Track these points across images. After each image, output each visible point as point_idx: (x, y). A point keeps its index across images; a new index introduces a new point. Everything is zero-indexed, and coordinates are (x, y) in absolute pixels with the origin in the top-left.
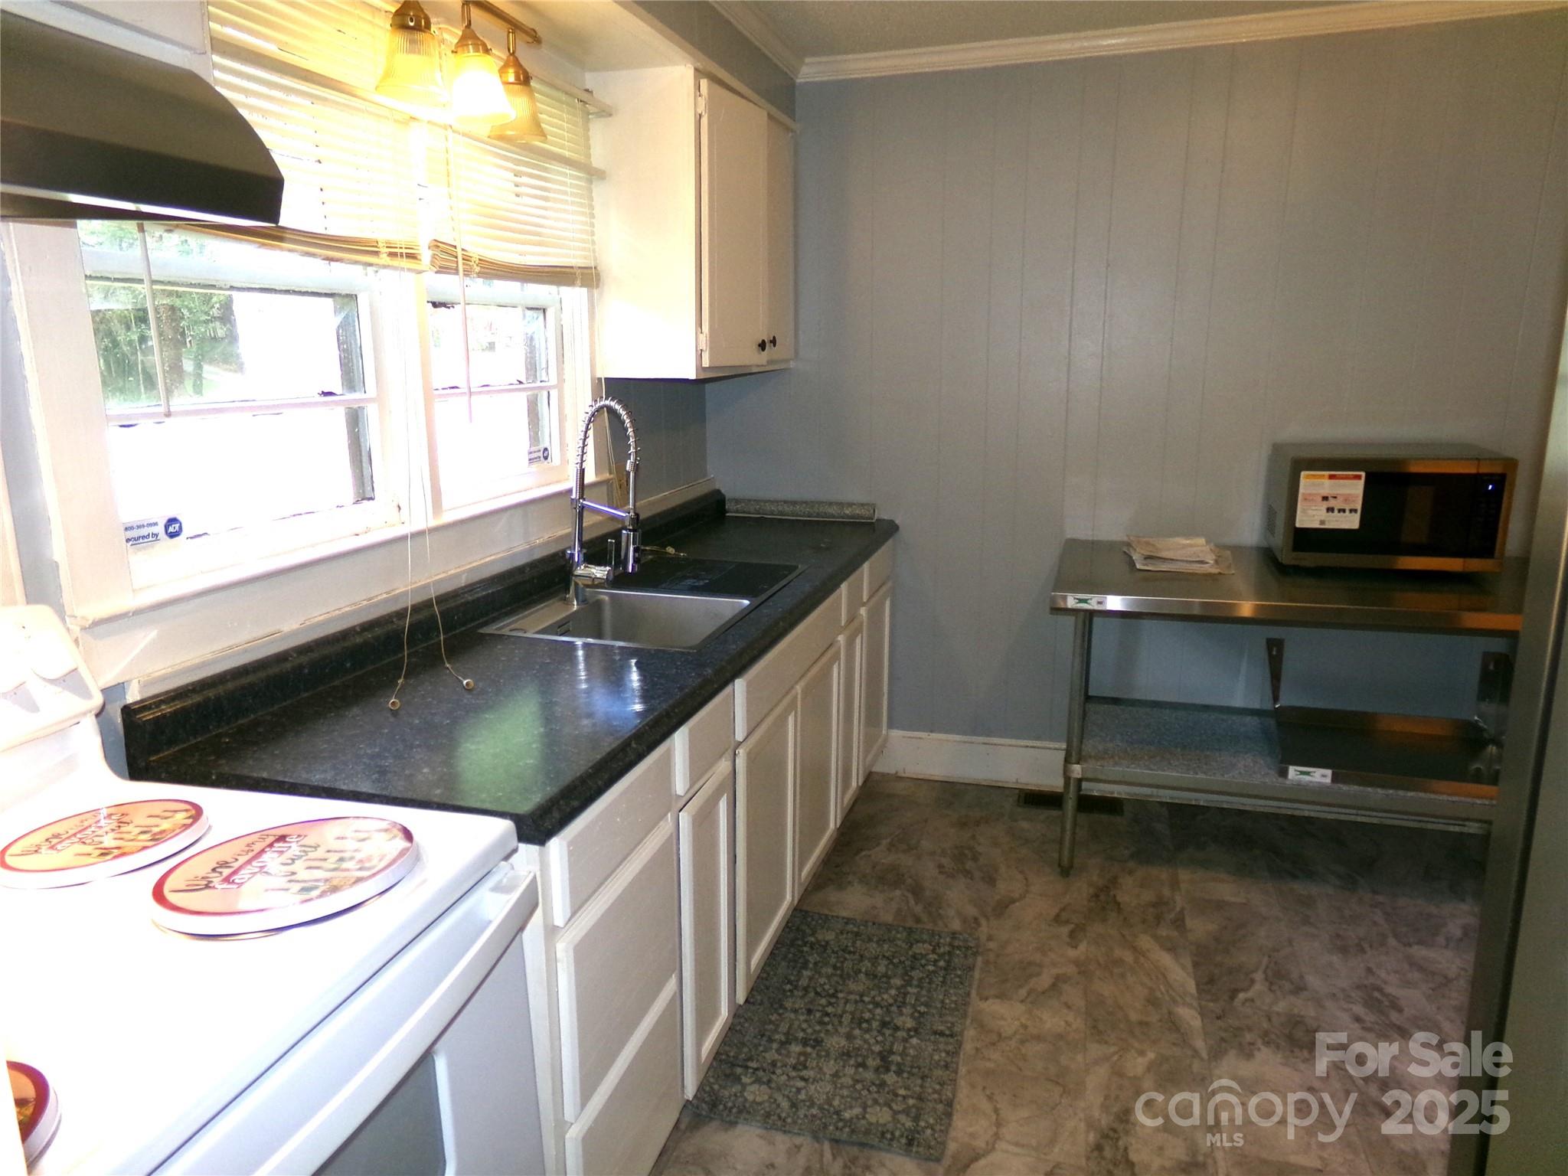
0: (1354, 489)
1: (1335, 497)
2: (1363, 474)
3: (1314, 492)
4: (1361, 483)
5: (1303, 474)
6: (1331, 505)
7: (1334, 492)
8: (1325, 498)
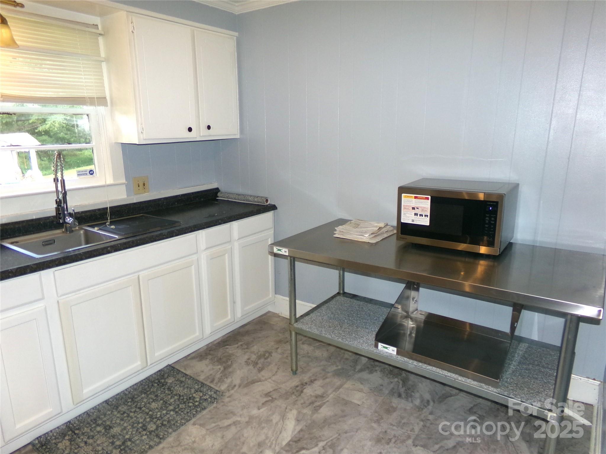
0: (426, 205)
1: (418, 208)
2: (430, 197)
3: (409, 205)
4: (429, 202)
5: (403, 195)
6: (416, 212)
7: (417, 206)
8: (413, 208)
